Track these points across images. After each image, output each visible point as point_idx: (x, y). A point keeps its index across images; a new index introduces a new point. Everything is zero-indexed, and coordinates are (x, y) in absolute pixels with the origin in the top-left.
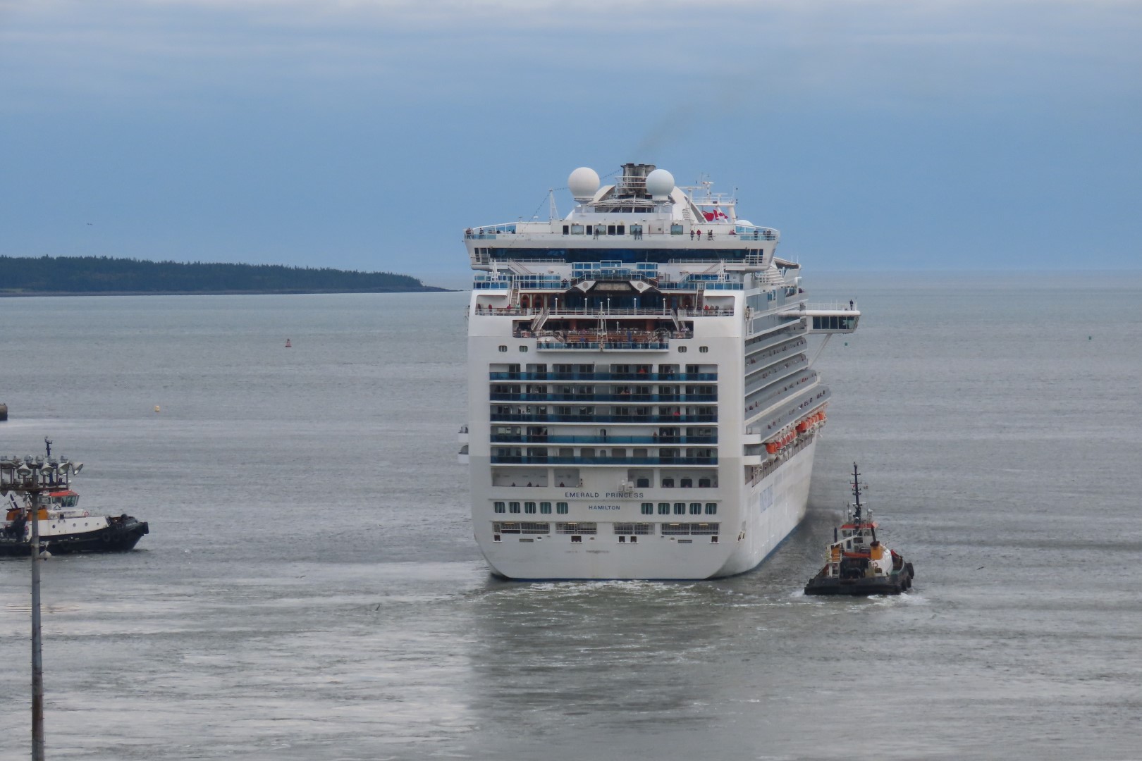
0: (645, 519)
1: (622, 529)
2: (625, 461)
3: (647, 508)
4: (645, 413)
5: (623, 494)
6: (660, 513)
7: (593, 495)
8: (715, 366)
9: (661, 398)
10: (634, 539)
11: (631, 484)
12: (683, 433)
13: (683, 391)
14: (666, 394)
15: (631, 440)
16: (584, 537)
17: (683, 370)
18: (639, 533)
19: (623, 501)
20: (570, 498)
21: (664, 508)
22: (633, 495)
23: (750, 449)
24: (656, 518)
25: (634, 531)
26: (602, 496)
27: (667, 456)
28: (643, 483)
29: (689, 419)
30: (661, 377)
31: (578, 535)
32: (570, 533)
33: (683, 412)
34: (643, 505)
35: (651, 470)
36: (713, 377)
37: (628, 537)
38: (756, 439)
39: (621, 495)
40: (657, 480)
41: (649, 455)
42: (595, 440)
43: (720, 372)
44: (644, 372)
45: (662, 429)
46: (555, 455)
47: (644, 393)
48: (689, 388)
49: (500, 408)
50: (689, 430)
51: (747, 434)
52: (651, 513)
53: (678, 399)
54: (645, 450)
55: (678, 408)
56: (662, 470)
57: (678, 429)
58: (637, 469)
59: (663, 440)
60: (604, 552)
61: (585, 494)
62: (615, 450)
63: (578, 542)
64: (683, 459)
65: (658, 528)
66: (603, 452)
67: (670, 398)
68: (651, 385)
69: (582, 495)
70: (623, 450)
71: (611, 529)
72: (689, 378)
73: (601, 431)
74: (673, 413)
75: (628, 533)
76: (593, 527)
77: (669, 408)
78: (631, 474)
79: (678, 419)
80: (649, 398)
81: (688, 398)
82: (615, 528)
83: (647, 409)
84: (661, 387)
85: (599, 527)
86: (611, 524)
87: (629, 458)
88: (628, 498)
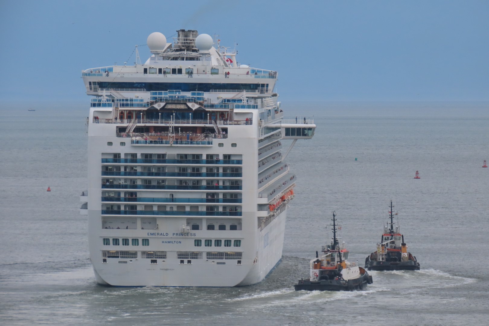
0: (196, 249)
1: (182, 255)
2: (185, 213)
3: (198, 243)
4: (197, 184)
5: (183, 234)
6: (206, 246)
7: (165, 234)
8: (241, 155)
9: (208, 175)
10: (189, 262)
11: (189, 228)
12: (221, 197)
13: (221, 171)
14: (210, 172)
15: (189, 200)
16: (158, 260)
17: (221, 158)
18: (193, 258)
19: (183, 238)
20: (151, 236)
21: (208, 243)
22: (189, 235)
23: (261, 207)
24: (203, 249)
25: (189, 257)
26: (170, 235)
27: (211, 211)
28: (196, 227)
29: (225, 188)
30: (207, 162)
31: (155, 259)
32: (150, 258)
33: (221, 184)
34: (195, 241)
35: (201, 219)
36: (240, 162)
37: (186, 261)
38: (264, 201)
39: (182, 234)
40: (204, 225)
41: (200, 209)
42: (166, 200)
43: (244, 159)
44: (197, 158)
45: (208, 194)
46: (142, 210)
47: (196, 172)
48: (225, 169)
49: (108, 180)
50: (224, 194)
51: (259, 197)
52: (200, 245)
53: (218, 175)
54: (197, 207)
55: (218, 181)
56: (207, 219)
57: (217, 194)
58: (192, 219)
59: (208, 201)
60: (170, 269)
61: (160, 234)
62: (178, 207)
63: (155, 263)
64: (221, 212)
65: (204, 255)
66: (172, 208)
67: (213, 175)
68: (201, 167)
69: (158, 234)
70: (184, 207)
71: (176, 255)
72: (225, 162)
73: (170, 195)
74: (215, 184)
75: (186, 258)
76: (164, 254)
77: (212, 181)
78: (189, 221)
79: (217, 188)
80: (200, 175)
81: (224, 175)
82: (178, 255)
83: (198, 181)
84: (207, 168)
85: (168, 255)
86: (176, 253)
87: (187, 211)
88: (186, 237)
